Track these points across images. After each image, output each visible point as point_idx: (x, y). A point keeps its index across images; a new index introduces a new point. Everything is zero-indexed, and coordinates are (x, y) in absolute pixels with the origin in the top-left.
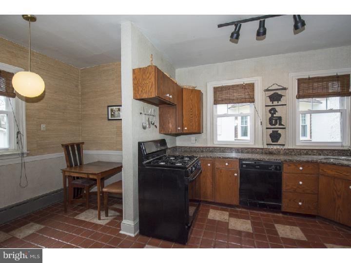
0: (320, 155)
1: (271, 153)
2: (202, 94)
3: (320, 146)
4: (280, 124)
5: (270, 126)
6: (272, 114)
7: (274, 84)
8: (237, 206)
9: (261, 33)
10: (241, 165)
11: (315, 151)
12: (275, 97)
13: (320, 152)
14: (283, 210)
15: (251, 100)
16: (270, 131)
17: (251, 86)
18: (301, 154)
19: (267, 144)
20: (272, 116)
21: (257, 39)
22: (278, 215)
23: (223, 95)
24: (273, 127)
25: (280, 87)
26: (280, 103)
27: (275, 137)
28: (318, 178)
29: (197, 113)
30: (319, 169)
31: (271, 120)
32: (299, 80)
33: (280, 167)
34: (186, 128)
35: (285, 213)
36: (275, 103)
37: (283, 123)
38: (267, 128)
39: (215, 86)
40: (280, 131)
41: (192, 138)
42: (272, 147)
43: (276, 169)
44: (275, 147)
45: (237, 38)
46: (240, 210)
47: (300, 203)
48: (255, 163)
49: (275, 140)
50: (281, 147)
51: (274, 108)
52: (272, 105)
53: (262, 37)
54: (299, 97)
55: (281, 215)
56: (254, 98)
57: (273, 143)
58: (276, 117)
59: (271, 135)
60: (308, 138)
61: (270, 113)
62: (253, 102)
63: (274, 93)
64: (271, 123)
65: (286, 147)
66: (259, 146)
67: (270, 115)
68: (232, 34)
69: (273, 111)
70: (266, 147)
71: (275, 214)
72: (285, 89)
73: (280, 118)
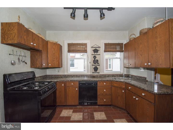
0: (113, 77)
1: (94, 77)
2: (62, 46)
3: (113, 73)
4: (98, 63)
5: (93, 64)
6: (95, 59)
7: (95, 45)
8: (78, 105)
9: (86, 16)
10: (79, 84)
11: (111, 75)
12: (96, 51)
13: (113, 76)
14: (98, 104)
15: (85, 51)
16: (94, 66)
17: (85, 45)
18: (105, 77)
19: (93, 73)
20: (95, 60)
21: (84, 19)
22: (96, 107)
23: (73, 48)
24: (95, 64)
25: (98, 47)
26: (98, 54)
27: (96, 69)
28: (112, 88)
29: (57, 56)
30: (112, 83)
31: (94, 61)
32: (105, 44)
33: (97, 83)
34: (50, 65)
35: (99, 105)
36: (96, 53)
37: (99, 63)
38: (92, 65)
39: (69, 43)
40: (98, 66)
41: (56, 70)
42: (94, 74)
43: (95, 85)
44: (96, 74)
45: (74, 16)
46: (79, 107)
47: (105, 100)
48: (86, 82)
49: (95, 70)
50: (98, 74)
51: (95, 56)
52: (94, 54)
53: (86, 18)
54: (105, 51)
55: (97, 107)
56: (87, 50)
57: (95, 72)
58: (96, 60)
59: (94, 68)
60: (111, 69)
61: (94, 58)
62: (86, 52)
63: (96, 49)
64: (94, 63)
65: (100, 74)
66: (89, 73)
67: (94, 59)
68: (71, 14)
69: (95, 57)
70: (92, 74)
71: (95, 107)
72: (99, 47)
73: (98, 60)
